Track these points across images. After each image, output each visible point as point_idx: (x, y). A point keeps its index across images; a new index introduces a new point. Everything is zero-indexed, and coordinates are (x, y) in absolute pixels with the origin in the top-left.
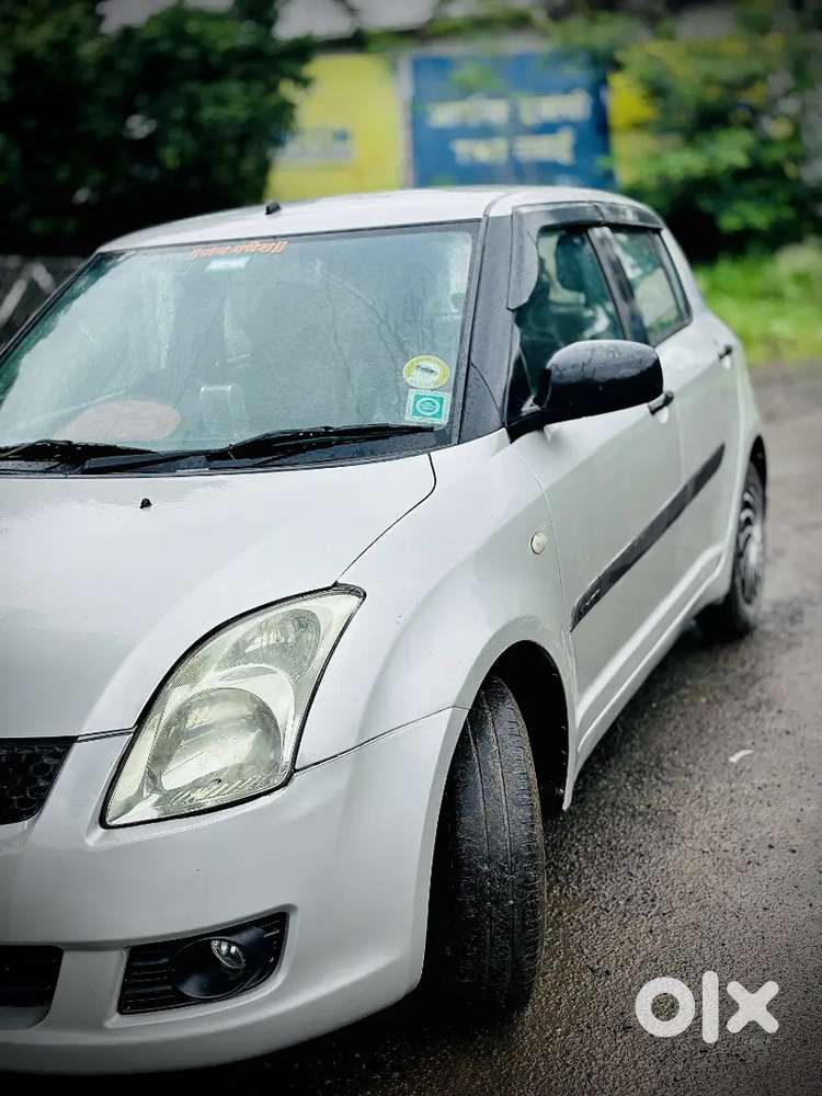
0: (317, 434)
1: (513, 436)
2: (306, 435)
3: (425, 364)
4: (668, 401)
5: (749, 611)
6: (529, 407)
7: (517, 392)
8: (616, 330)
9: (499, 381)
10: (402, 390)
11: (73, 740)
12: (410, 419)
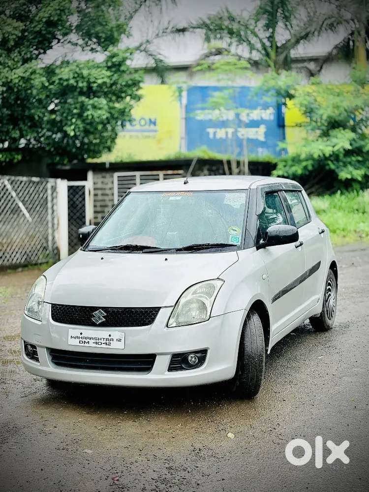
0: (206, 245)
1: (258, 249)
2: (203, 245)
3: (234, 229)
4: (301, 244)
5: (329, 322)
6: (262, 241)
7: (258, 237)
8: (286, 222)
9: (254, 233)
10: (228, 235)
11: (161, 308)
12: (230, 243)
